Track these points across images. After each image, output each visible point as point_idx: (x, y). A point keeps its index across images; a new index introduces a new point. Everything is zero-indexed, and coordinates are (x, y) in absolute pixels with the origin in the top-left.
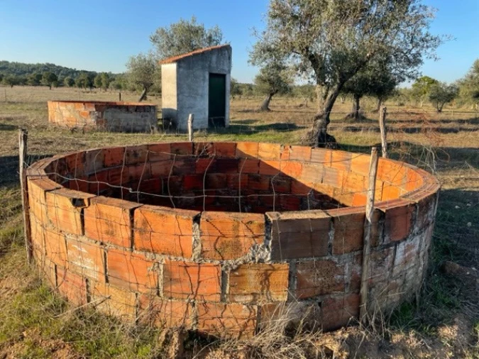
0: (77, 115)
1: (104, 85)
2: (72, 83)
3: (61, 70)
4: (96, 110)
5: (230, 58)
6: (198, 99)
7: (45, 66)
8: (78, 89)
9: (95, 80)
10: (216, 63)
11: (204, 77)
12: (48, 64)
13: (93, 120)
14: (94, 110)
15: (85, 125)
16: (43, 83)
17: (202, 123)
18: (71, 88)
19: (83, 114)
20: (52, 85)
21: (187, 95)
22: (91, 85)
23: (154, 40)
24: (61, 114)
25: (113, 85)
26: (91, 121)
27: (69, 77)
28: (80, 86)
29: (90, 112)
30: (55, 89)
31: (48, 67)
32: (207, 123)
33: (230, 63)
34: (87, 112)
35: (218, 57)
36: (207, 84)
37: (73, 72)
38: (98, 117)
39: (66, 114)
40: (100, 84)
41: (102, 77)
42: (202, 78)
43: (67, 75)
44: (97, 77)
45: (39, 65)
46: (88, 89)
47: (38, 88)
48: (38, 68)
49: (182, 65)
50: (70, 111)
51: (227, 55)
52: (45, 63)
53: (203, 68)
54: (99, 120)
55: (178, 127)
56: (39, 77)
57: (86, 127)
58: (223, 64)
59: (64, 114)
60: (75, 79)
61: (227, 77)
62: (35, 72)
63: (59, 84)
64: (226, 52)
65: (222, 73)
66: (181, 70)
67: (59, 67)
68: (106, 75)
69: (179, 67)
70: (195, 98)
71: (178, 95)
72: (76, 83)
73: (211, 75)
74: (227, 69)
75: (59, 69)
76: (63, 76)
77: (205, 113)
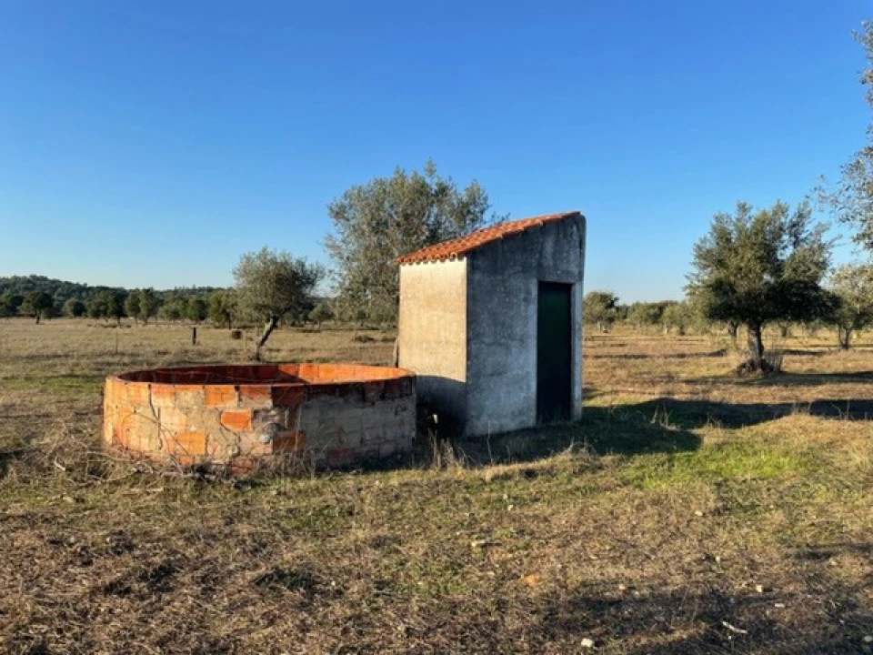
0: (212, 422)
1: (143, 311)
2: (79, 311)
3: (57, 287)
4: (275, 405)
5: (581, 244)
6: (514, 350)
7: (29, 281)
8: (93, 321)
9: (127, 304)
10: (554, 254)
11: (528, 292)
12: (34, 277)
13: (263, 438)
14: (269, 403)
15: (234, 456)
16: (23, 312)
17: (521, 413)
18: (77, 319)
19: (234, 418)
20: (42, 316)
21: (487, 340)
22: (120, 313)
23: (339, 213)
24: (156, 420)
25: (167, 312)
26: (257, 442)
27: (73, 300)
28: (96, 315)
29: (256, 413)
30: (47, 321)
31: (34, 282)
32: (533, 413)
33: (582, 255)
34: (246, 411)
35: (557, 243)
36: (533, 309)
37: (82, 290)
38: (279, 426)
39: (173, 421)
40: (136, 310)
41: (140, 297)
42: (522, 296)
43: (68, 295)
44: (130, 298)
45: (16, 279)
46: (112, 321)
47: (14, 321)
48: (14, 284)
49: (480, 262)
50: (187, 411)
51: (575, 237)
52: (28, 275)
53: (526, 269)
54: (282, 434)
55: (468, 432)
56: (17, 300)
57: (239, 461)
58: (568, 261)
59: (164, 419)
60: (86, 303)
61: (576, 288)
62: (7, 292)
63: (55, 313)
64: (575, 228)
65: (565, 280)
66: (478, 276)
67: (54, 282)
68: (149, 293)
69: (472, 269)
70: (508, 348)
71: (468, 341)
72: (89, 310)
73: (544, 287)
74: (576, 271)
75: (56, 284)
76: (61, 298)
77: (529, 387)
